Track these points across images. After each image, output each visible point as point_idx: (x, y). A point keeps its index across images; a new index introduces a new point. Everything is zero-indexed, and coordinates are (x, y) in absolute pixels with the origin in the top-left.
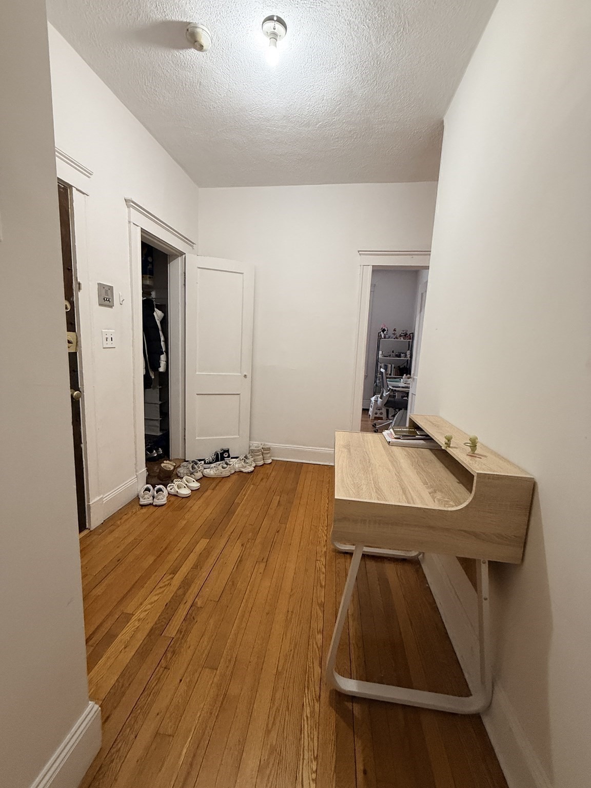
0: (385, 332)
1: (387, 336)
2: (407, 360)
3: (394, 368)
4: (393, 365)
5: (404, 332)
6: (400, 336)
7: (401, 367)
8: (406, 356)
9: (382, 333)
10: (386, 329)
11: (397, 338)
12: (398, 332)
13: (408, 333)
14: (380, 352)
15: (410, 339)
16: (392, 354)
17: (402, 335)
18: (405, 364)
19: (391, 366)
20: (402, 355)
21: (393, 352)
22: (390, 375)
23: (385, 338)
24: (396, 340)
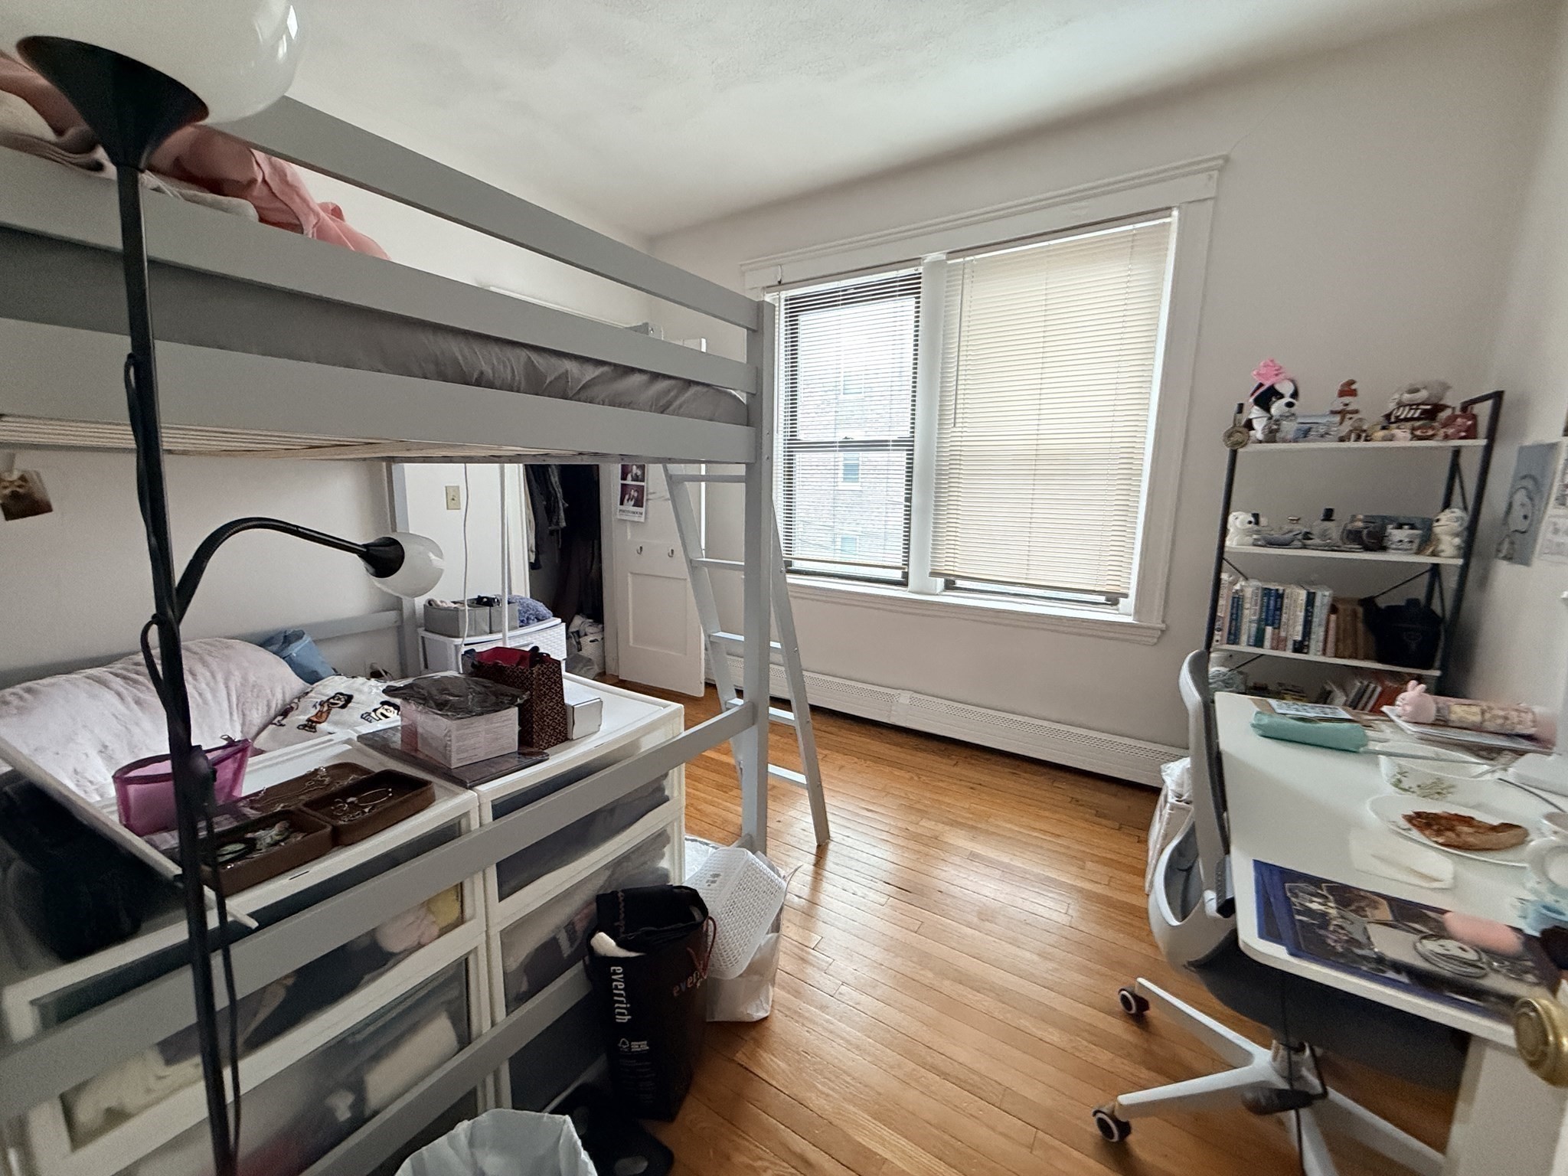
0: (1277, 408)
1: (1289, 427)
2: (1435, 569)
3: (1333, 609)
4: (1324, 597)
5: (1423, 395)
6: (1390, 421)
7: (1382, 603)
8: (1427, 540)
9: (1255, 413)
10: (1286, 388)
11: (1360, 434)
12: (1370, 406)
13: (1454, 400)
14: (1238, 520)
15: (1471, 433)
16: (1318, 526)
17: (1404, 413)
18: (1419, 591)
19: (1311, 600)
20: (1396, 535)
21: (1328, 515)
22: (1299, 647)
23: (1271, 436)
24: (1351, 444)
